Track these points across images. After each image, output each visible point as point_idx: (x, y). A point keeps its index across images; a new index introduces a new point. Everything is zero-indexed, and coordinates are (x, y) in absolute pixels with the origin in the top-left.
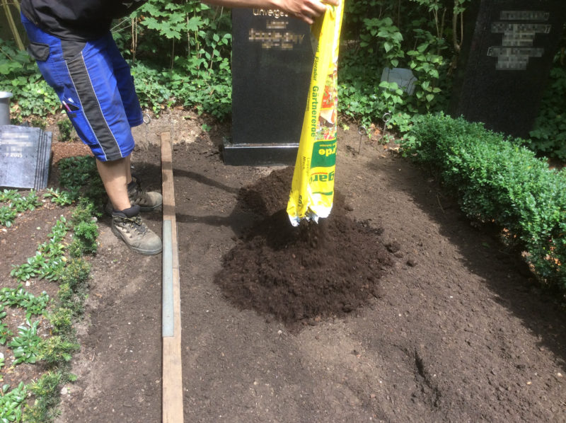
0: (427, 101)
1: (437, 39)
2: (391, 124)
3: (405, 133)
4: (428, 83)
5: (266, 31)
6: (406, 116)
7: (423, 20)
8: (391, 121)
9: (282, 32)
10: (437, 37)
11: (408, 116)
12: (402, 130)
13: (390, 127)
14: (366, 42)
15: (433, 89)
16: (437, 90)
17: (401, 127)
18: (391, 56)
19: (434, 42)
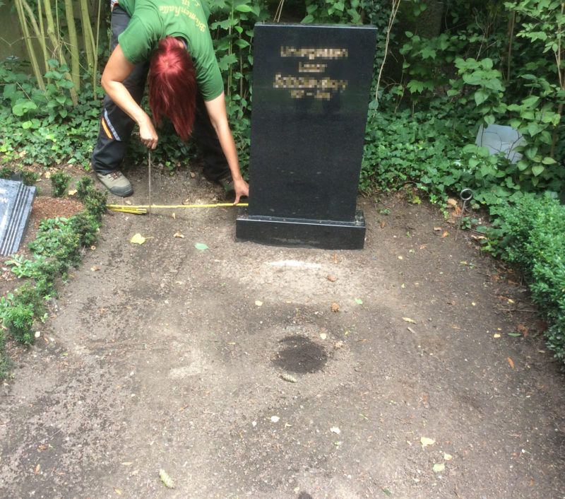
0: (532, 175)
1: (558, 89)
2: (478, 202)
3: (496, 216)
4: (535, 150)
5: (298, 75)
6: (502, 192)
7: (543, 62)
8: (478, 198)
9: (318, 77)
10: (558, 86)
11: (504, 194)
12: (493, 211)
13: (477, 206)
14: (456, 89)
15: (543, 159)
16: (549, 161)
17: (492, 208)
18: (485, 110)
19: (551, 94)
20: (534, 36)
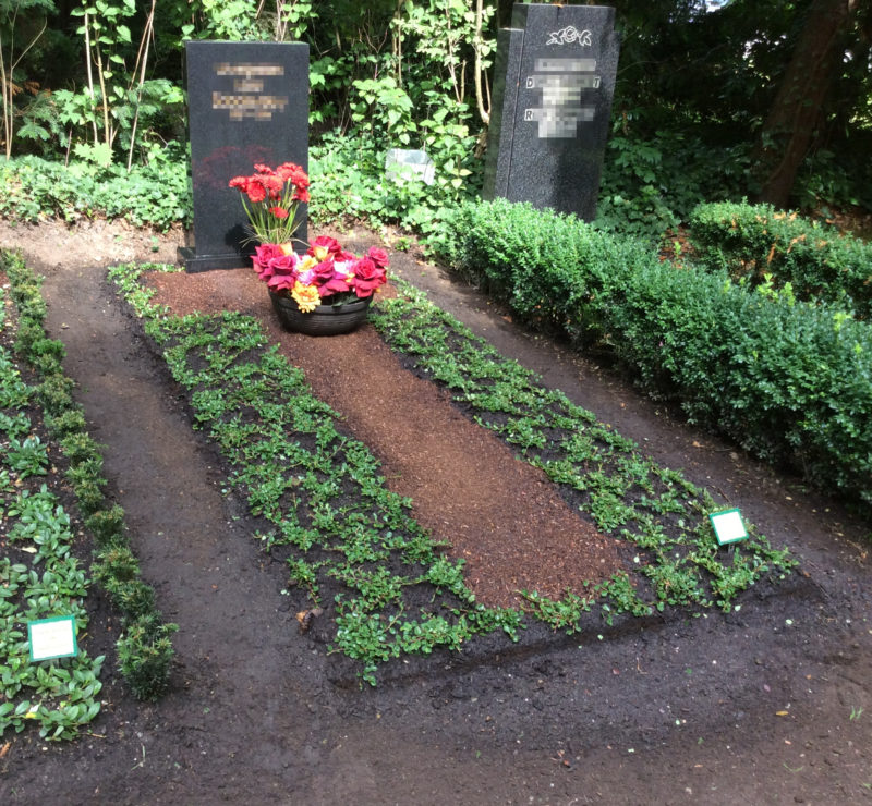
0: (453, 189)
1: (458, 104)
4: (452, 164)
5: (236, 94)
6: (427, 211)
7: (436, 80)
9: (256, 95)
10: (457, 101)
11: (430, 212)
13: (409, 228)
14: (360, 113)
15: (460, 171)
16: (465, 172)
17: (423, 226)
18: (399, 130)
19: (453, 109)
20: (433, 52)
